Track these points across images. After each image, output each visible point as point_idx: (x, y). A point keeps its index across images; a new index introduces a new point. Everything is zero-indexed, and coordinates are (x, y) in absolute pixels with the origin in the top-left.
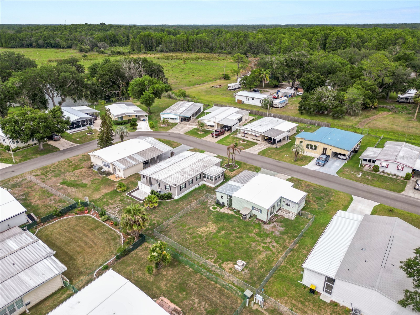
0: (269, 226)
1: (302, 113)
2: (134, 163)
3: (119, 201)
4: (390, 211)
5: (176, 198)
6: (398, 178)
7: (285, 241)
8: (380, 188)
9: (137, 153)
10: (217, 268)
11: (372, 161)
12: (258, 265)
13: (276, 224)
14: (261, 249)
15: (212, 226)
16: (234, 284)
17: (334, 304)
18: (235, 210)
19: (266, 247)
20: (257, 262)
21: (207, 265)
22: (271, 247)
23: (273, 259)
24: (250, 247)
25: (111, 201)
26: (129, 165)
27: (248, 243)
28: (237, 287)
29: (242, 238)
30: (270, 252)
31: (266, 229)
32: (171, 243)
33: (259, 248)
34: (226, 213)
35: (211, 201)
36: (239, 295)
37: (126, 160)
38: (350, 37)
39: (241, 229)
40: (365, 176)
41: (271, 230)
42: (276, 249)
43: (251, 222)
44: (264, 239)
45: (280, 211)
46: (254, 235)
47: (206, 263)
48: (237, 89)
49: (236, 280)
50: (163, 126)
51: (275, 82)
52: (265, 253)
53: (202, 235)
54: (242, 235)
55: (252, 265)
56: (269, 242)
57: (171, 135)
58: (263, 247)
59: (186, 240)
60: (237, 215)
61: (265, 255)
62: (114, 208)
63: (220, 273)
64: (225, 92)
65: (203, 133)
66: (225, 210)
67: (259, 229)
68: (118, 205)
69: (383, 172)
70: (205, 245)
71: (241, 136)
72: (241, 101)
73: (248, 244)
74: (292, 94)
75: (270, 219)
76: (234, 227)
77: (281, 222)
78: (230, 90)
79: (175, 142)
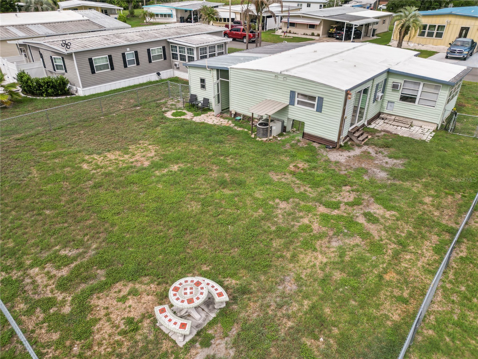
0: (346, 154)
5: (80, 92)
7: (416, 199)
12: (295, 307)
13: (371, 150)
14: (315, 226)
15: (147, 151)
18: (238, 118)
19: (340, 217)
20: (290, 287)
22: (361, 220)
23: (380, 277)
24: (268, 217)
27: (264, 204)
29: (241, 184)
30: (358, 240)
31: (337, 162)
33: (306, 221)
34: (210, 123)
39: (245, 159)
41: (357, 165)
42: (387, 229)
43: (284, 145)
44: (328, 191)
45: (380, 122)
46: (289, 176)
52: (335, 244)
54: (242, 177)
55: (264, 307)
56: (351, 199)
58: (325, 218)
60: (239, 129)
61: (333, 256)
66: (207, 119)
67: (308, 161)
71: (283, 32)
73: (260, 206)
75: (351, 133)
76: (222, 155)
77: (387, 146)
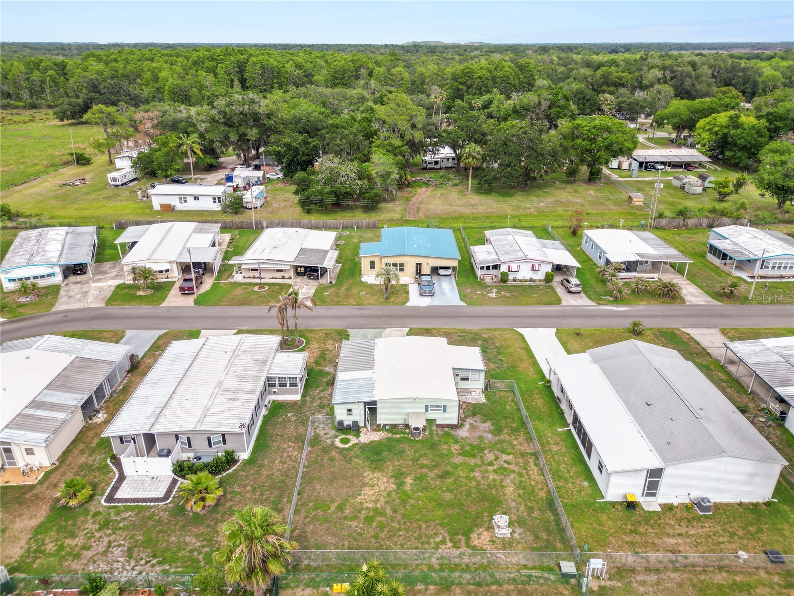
0: (463, 429)
1: (309, 212)
2: (61, 416)
3: (100, 529)
4: (578, 334)
5: (244, 456)
6: (537, 283)
7: (511, 444)
8: (533, 304)
9: (47, 388)
10: (470, 555)
11: (491, 268)
12: (521, 508)
13: (472, 421)
14: (496, 477)
15: (378, 479)
16: (525, 567)
17: (668, 508)
18: (387, 428)
19: (499, 468)
20: (513, 504)
21: (450, 560)
22: (506, 465)
23: (531, 485)
24: (478, 483)
25: (79, 541)
26: (53, 426)
27: (469, 478)
28: (534, 568)
29: (448, 473)
30: (513, 475)
31: (467, 437)
32: (338, 558)
33: (491, 477)
34: (375, 439)
35: (324, 429)
36: (553, 582)
37: (28, 416)
38: (284, 67)
39: (430, 457)
40: (500, 293)
41: (475, 435)
42: (516, 465)
43: (432, 437)
44: (482, 457)
46: (460, 457)
47: (442, 558)
48: (131, 181)
49: (521, 556)
50: (23, 300)
51: (209, 160)
52: (509, 481)
53: (378, 505)
54: (443, 468)
55: (515, 514)
56: (494, 457)
57: (70, 315)
58: (495, 472)
59: (360, 534)
60: (398, 436)
61: (513, 486)
62: (105, 553)
63: (485, 561)
64: (106, 193)
65: (149, 292)
66: (367, 437)
67: (456, 443)
68: (109, 542)
69: (514, 280)
70: (405, 523)
71: (244, 277)
72: (169, 205)
73: (470, 480)
74: (261, 179)
76: (417, 461)
77: (476, 414)
78: (117, 186)
79: (107, 331)
